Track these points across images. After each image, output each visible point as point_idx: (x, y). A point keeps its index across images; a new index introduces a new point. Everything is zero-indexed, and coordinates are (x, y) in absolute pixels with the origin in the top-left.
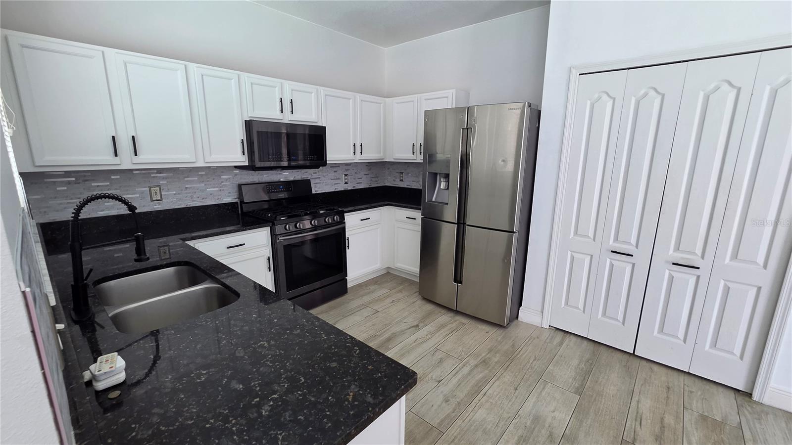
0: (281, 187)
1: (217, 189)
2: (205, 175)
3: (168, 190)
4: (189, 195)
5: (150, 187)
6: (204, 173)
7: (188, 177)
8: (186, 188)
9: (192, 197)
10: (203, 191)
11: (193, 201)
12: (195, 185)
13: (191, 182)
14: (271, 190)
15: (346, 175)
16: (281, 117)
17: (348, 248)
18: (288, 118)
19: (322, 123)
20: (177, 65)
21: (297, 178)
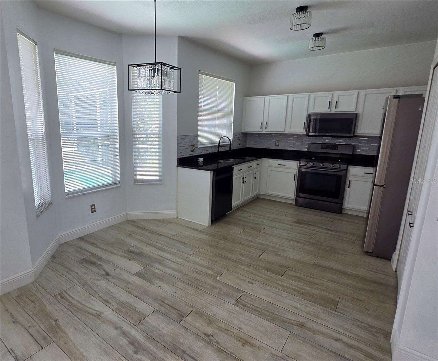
0: (331, 147)
1: (300, 144)
2: (297, 137)
3: (282, 142)
4: (289, 145)
5: (276, 140)
6: (296, 137)
7: (290, 138)
8: (288, 142)
9: (289, 146)
10: (294, 144)
11: (290, 148)
12: (291, 141)
13: (290, 140)
14: (324, 147)
16: (329, 110)
17: (349, 187)
18: (334, 111)
19: (359, 111)
20: (285, 97)
21: (348, 143)
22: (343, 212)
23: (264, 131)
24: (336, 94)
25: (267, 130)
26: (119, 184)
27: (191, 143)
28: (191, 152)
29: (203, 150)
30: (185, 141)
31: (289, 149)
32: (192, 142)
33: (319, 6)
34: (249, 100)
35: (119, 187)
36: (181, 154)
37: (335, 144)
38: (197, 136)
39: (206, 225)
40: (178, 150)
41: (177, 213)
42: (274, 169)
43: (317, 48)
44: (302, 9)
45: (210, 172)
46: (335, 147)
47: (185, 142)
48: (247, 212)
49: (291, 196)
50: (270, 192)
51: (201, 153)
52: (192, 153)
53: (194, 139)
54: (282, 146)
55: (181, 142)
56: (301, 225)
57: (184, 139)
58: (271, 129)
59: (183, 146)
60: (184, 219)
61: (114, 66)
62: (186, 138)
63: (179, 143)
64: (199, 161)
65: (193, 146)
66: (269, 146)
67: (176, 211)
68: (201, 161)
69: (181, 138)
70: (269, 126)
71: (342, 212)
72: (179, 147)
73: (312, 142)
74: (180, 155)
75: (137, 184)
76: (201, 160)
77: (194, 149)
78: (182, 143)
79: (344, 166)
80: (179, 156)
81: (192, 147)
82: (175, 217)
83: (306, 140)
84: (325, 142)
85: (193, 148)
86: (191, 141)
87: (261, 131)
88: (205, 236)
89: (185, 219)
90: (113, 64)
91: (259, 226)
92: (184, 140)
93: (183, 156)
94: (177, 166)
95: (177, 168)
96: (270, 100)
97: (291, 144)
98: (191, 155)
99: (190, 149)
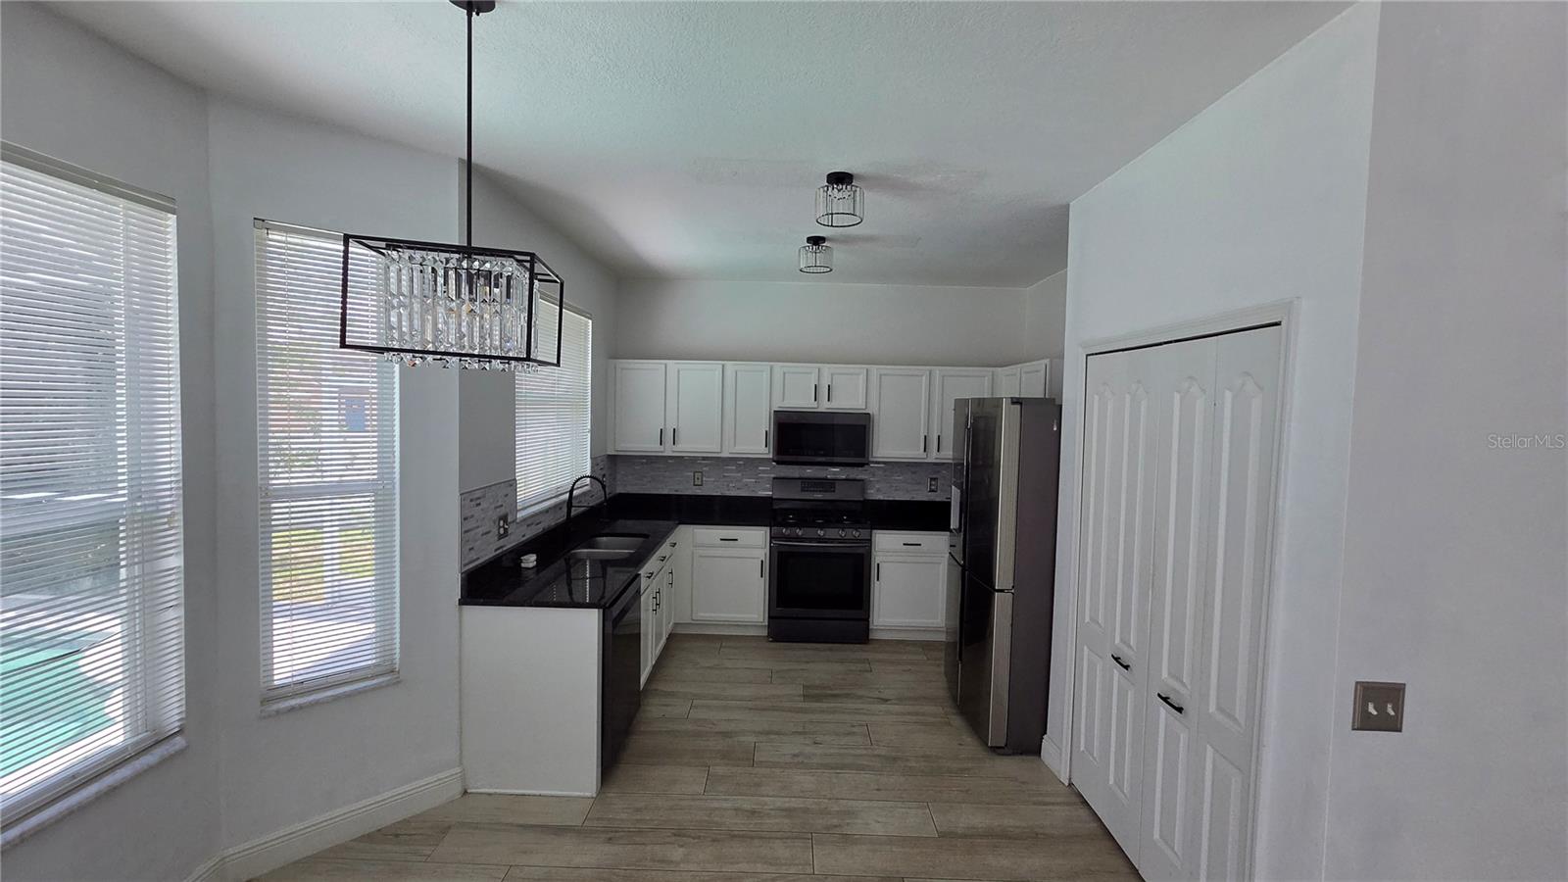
1: (752, 481)
3: (709, 477)
4: (726, 484)
5: (696, 473)
7: (727, 465)
8: (724, 477)
9: (728, 486)
11: (730, 490)
12: (730, 475)
13: (728, 471)
14: (807, 488)
15: (932, 479)
16: (815, 405)
17: (878, 579)
18: (824, 406)
19: (872, 410)
20: (717, 365)
21: (852, 477)
22: (873, 636)
23: (669, 450)
24: (826, 369)
25: (675, 448)
26: (178, 739)
27: (498, 510)
28: (499, 539)
29: (528, 526)
30: (481, 507)
31: (728, 493)
32: (502, 506)
33: (882, 182)
34: (622, 369)
35: (181, 752)
36: (473, 555)
37: (826, 479)
38: (512, 484)
39: (588, 794)
40: (463, 542)
41: (463, 778)
42: (712, 552)
43: (815, 270)
44: (839, 179)
45: (596, 610)
46: (828, 484)
47: (482, 510)
48: (672, 694)
49: (756, 616)
50: (703, 615)
51: (524, 536)
52: (502, 542)
53: (506, 495)
54: (712, 486)
55: (470, 514)
56: (824, 705)
57: (478, 502)
58: (687, 446)
59: (478, 527)
60: (491, 791)
61: (163, 214)
62: (484, 496)
63: (465, 519)
64: (523, 565)
65: (504, 518)
66: (677, 487)
67: (458, 770)
68: (531, 565)
69: (471, 500)
70: (681, 435)
71: (870, 637)
72: (466, 532)
73: (778, 476)
74: (466, 561)
75: (278, 712)
76: (530, 560)
77: (506, 530)
78: (472, 516)
79: (862, 533)
80: (465, 565)
81: (502, 523)
82: (457, 790)
83: (764, 472)
84: (805, 476)
85: (503, 527)
86: (500, 504)
87: (662, 450)
88: (608, 848)
89: (497, 791)
90: (163, 203)
91: (736, 739)
92: (479, 504)
93: (478, 559)
94: (459, 604)
95: (460, 611)
96: (679, 371)
97: (732, 482)
98: (500, 551)
99: (495, 530)
